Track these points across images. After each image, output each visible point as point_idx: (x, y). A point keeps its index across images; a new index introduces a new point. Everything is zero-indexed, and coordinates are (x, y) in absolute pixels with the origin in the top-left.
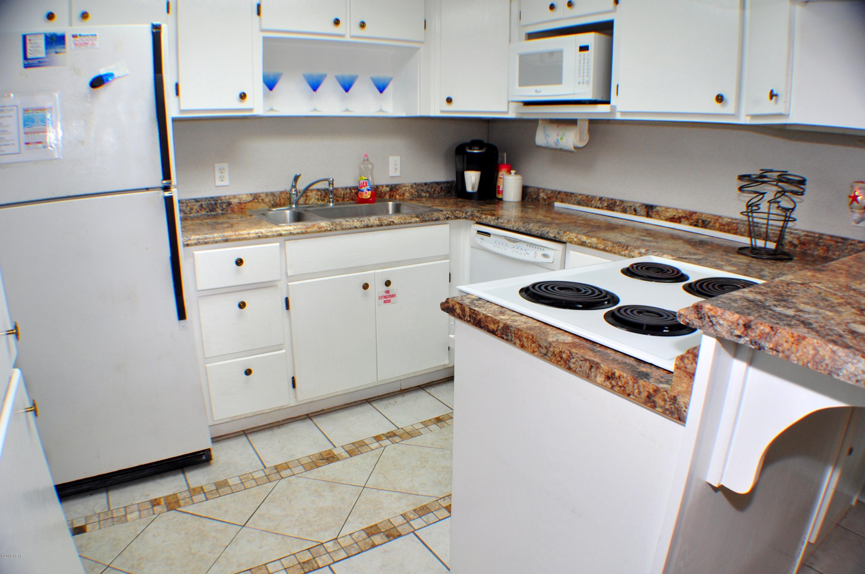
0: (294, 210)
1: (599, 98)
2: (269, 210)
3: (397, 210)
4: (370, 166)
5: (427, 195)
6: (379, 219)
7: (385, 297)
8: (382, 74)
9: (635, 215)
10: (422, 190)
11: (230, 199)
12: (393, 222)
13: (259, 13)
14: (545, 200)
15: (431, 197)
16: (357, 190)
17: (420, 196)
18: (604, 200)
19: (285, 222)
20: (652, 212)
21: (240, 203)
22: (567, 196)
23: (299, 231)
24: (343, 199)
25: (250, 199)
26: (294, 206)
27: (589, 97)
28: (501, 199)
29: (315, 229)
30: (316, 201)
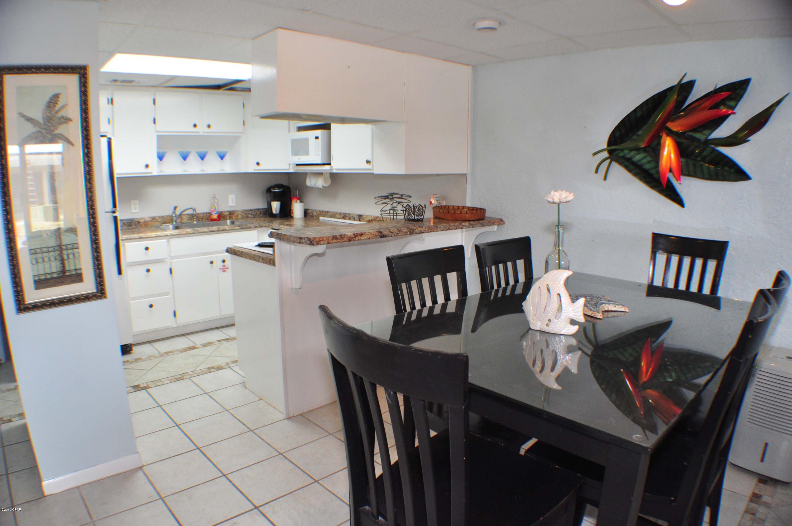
0: (175, 225)
1: (326, 162)
2: (161, 226)
3: (233, 223)
4: (216, 201)
5: (252, 216)
6: (218, 228)
7: (223, 269)
8: (222, 150)
9: (355, 220)
10: (249, 214)
11: (140, 219)
12: (225, 229)
13: (155, 123)
14: (316, 216)
15: (254, 217)
16: (210, 214)
17: (247, 217)
18: (342, 214)
19: (169, 230)
20: (361, 218)
21: (145, 222)
22: (325, 213)
23: (176, 234)
24: (202, 219)
25: (150, 219)
26: (174, 223)
27: (320, 162)
28: (293, 217)
29: (185, 233)
30: (187, 220)
